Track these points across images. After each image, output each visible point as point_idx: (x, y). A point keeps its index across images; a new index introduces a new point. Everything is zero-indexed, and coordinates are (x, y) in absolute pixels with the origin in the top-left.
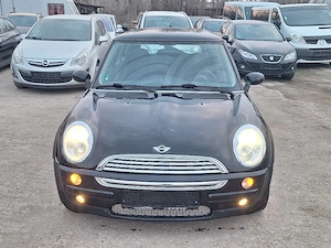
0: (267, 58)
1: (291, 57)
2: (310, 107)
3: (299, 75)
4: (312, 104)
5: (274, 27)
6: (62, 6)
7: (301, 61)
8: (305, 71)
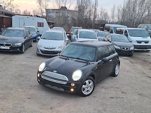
0: (124, 48)
1: (132, 48)
2: (139, 67)
3: (135, 55)
4: (140, 65)
5: (126, 37)
6: (43, 23)
7: (136, 49)
8: (137, 53)
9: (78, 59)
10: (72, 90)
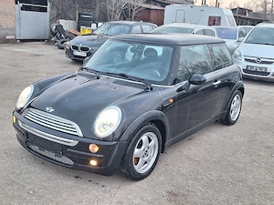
9: (123, 76)
10: (93, 163)
